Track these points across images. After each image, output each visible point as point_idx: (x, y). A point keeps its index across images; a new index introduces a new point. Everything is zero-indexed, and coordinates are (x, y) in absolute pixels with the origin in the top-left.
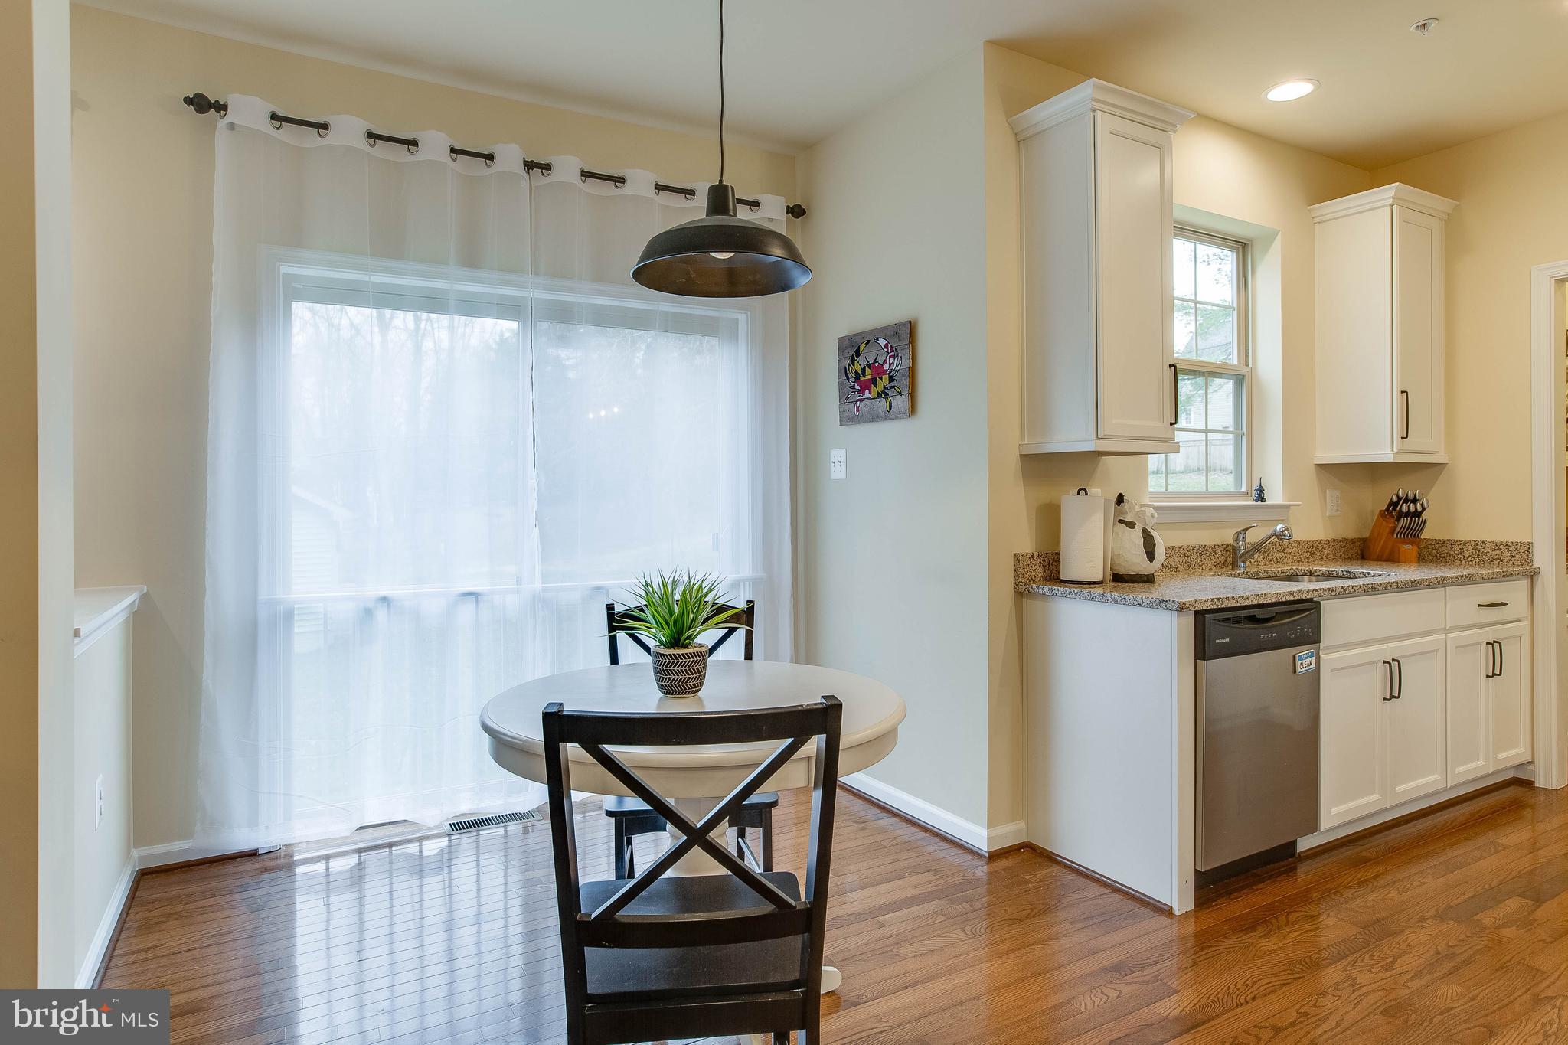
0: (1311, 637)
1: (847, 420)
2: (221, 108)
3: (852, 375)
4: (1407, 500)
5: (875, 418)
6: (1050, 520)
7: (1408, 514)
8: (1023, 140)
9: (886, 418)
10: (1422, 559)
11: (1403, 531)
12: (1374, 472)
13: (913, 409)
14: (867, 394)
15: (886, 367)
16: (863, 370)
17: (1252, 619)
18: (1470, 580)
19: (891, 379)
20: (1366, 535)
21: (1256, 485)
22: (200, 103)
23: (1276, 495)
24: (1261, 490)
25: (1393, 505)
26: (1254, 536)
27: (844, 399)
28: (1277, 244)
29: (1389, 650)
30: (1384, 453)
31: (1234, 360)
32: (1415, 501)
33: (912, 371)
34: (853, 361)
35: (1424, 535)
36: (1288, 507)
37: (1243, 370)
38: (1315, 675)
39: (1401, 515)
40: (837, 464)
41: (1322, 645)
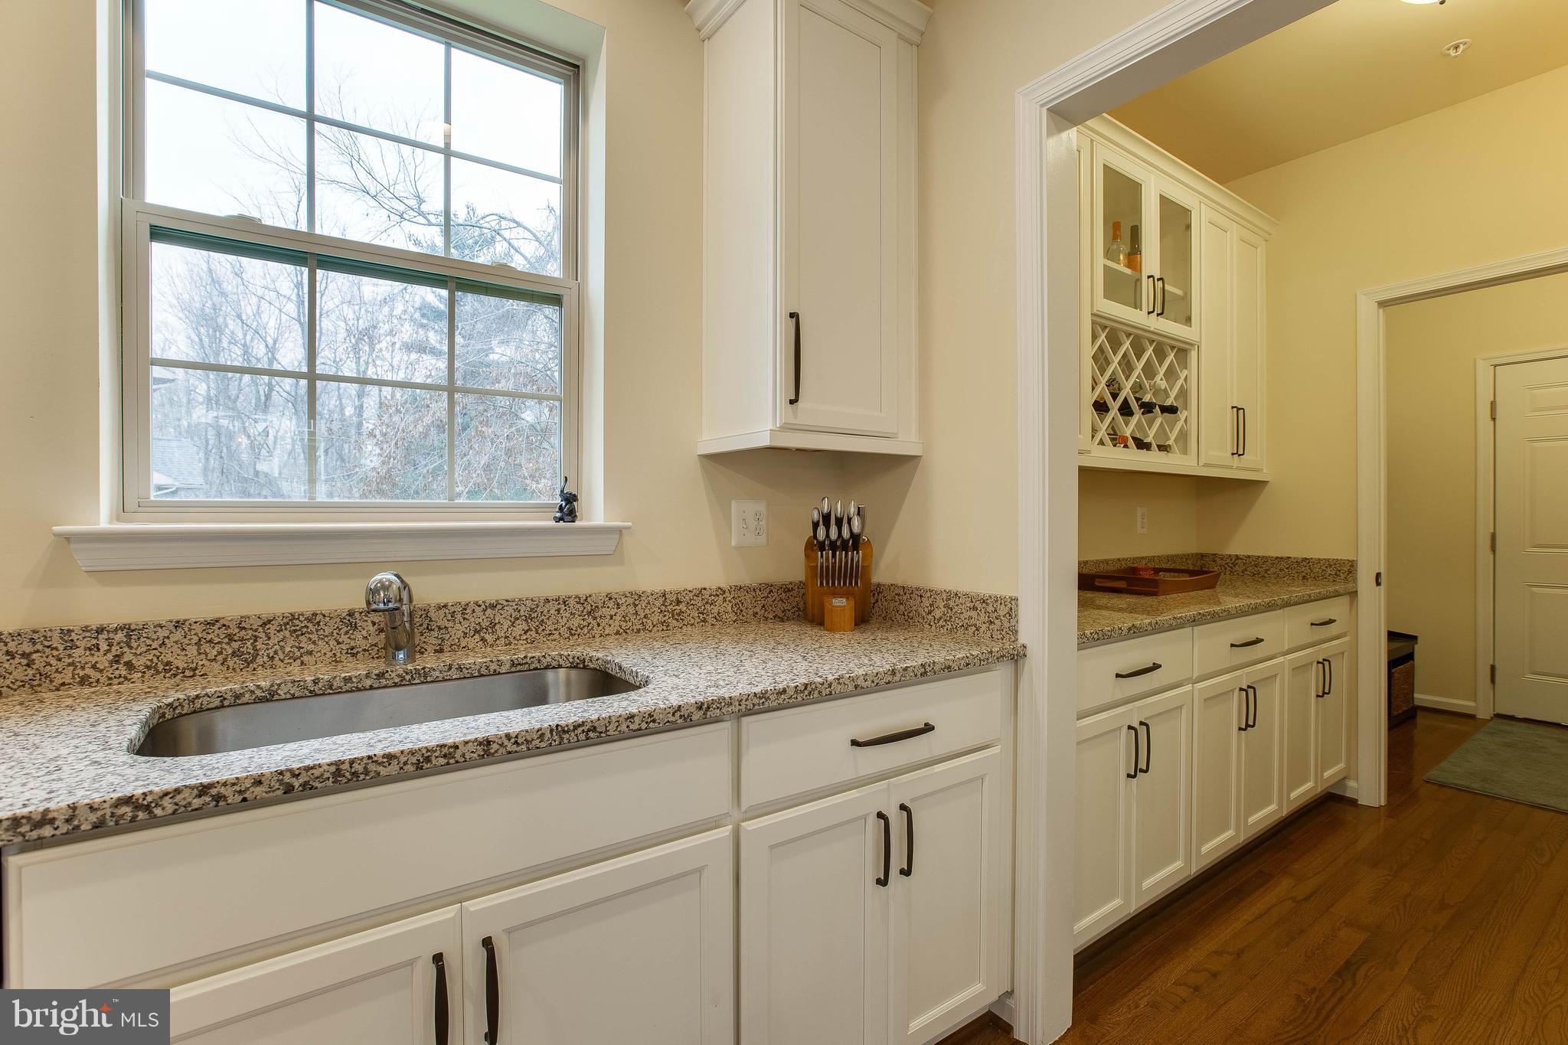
31: (554, 269)
37: (569, 289)
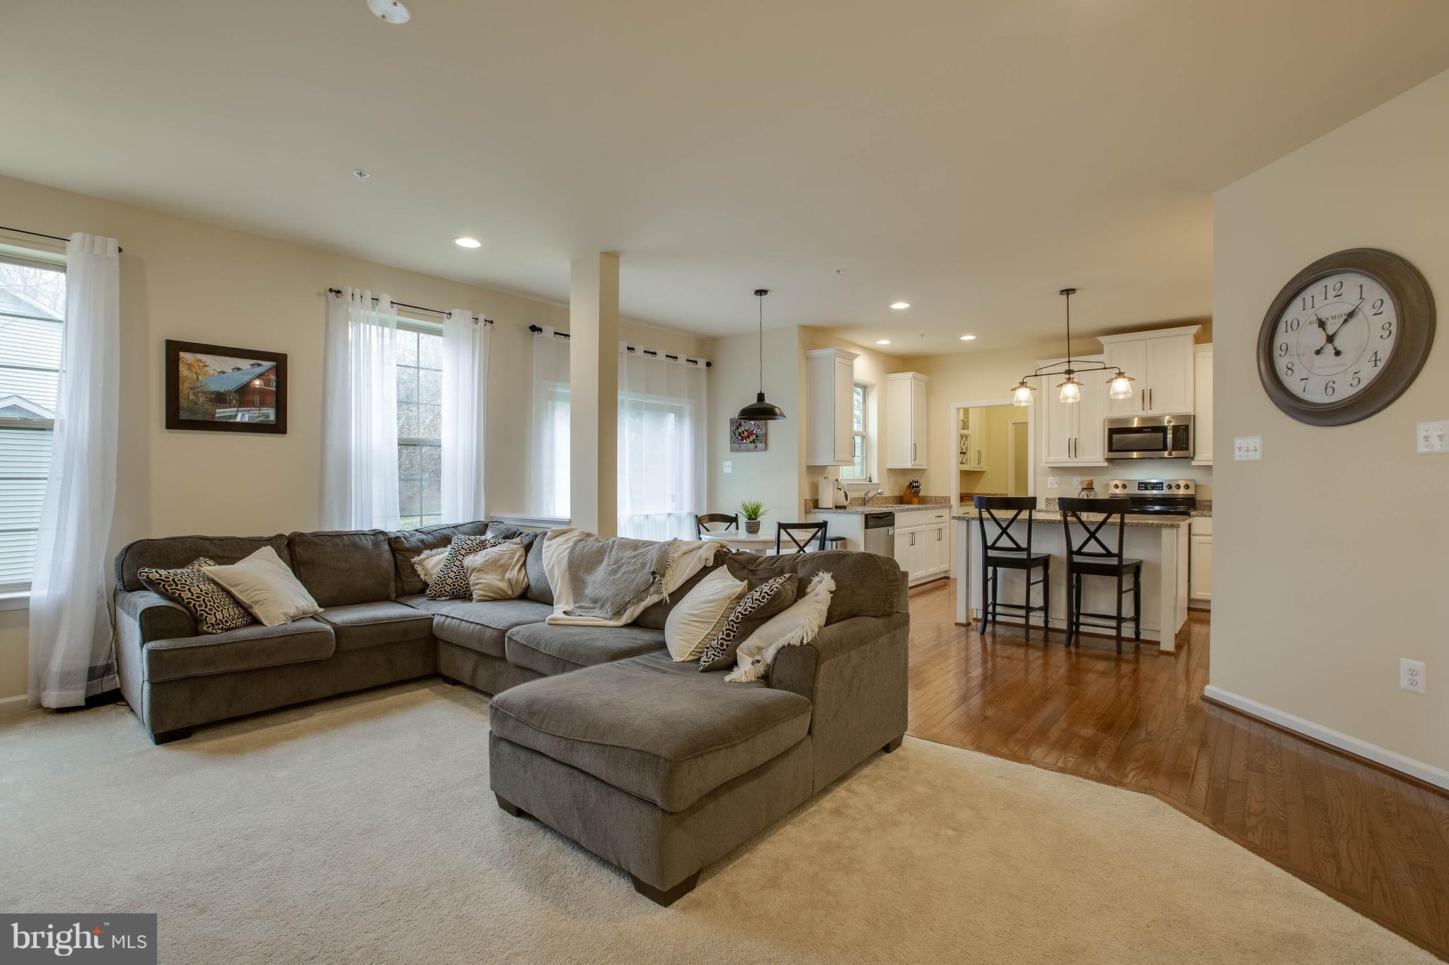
0: (892, 524)
1: (732, 450)
2: (540, 330)
3: (737, 433)
4: (915, 482)
5: (748, 450)
6: (815, 488)
7: (916, 487)
8: (807, 358)
9: (754, 451)
10: (919, 503)
11: (914, 492)
12: (905, 472)
13: (766, 448)
14: (745, 441)
15: (754, 432)
16: (743, 432)
17: (878, 518)
18: (933, 508)
19: (757, 437)
20: (902, 495)
21: (869, 476)
22: (534, 329)
23: (875, 480)
24: (870, 478)
25: (911, 483)
26: (871, 495)
27: (732, 442)
28: (876, 388)
29: (912, 529)
30: (909, 465)
32: (917, 482)
33: (766, 435)
34: (738, 428)
35: (920, 495)
36: (879, 484)
37: (864, 433)
38: (893, 535)
39: (913, 487)
40: (727, 467)
41: (895, 526)
